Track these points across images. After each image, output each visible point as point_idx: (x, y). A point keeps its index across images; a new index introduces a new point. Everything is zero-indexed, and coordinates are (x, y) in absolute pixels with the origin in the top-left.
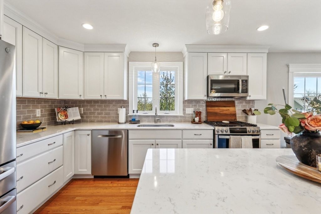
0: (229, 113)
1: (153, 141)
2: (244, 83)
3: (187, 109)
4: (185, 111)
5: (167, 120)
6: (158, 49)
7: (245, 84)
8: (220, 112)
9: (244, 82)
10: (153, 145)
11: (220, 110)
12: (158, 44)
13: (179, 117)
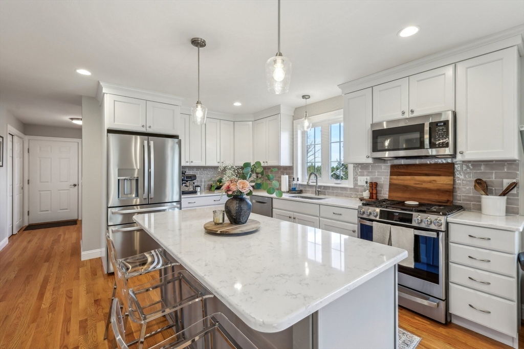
0: (436, 188)
1: (291, 214)
2: (441, 128)
3: (359, 178)
4: (357, 181)
5: (334, 193)
6: (309, 101)
7: (443, 129)
8: (414, 185)
9: (441, 126)
10: (290, 217)
11: (415, 180)
12: (309, 96)
13: (349, 190)
